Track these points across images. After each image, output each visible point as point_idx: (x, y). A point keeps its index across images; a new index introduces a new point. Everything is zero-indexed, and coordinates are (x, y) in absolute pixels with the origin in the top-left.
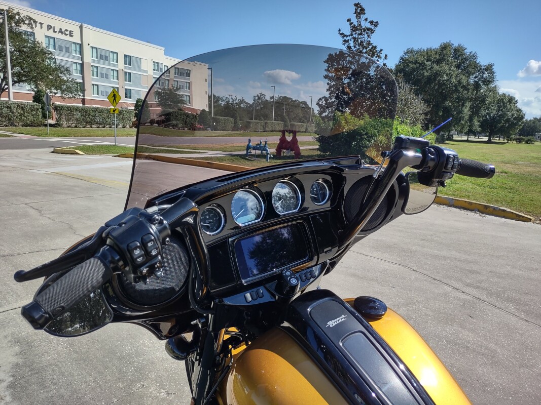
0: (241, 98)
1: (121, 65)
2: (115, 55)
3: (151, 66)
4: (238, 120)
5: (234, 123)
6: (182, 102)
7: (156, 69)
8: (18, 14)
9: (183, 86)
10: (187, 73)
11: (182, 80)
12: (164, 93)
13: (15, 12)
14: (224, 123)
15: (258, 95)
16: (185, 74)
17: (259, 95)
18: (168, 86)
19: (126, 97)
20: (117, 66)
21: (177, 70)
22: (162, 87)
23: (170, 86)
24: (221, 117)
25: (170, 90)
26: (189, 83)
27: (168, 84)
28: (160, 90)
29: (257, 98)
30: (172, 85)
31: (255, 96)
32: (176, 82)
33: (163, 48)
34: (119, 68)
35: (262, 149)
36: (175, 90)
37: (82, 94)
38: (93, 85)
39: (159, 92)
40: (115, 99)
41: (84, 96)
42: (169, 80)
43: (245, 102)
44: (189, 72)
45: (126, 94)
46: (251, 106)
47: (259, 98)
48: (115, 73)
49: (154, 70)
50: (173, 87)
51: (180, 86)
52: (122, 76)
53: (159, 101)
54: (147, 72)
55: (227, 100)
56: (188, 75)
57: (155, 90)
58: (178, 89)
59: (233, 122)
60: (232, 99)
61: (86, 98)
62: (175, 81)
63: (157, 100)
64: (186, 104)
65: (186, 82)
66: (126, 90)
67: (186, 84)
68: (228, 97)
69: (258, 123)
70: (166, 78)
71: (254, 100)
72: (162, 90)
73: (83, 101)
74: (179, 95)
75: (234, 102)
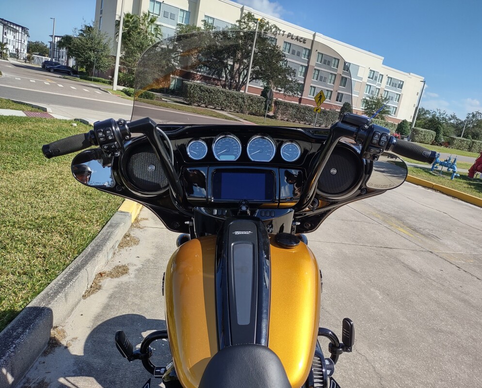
0: (452, 115)
1: (340, 71)
2: (337, 61)
3: (367, 74)
4: (441, 135)
5: (435, 137)
6: (387, 112)
7: (371, 77)
8: (268, 23)
9: (392, 98)
10: (399, 84)
11: (393, 91)
12: (371, 102)
13: (266, 21)
14: (424, 135)
15: (473, 113)
16: (397, 86)
17: (475, 113)
18: (378, 96)
19: (337, 100)
20: (336, 71)
21: (390, 79)
22: (371, 96)
23: (379, 95)
24: (421, 129)
25: (378, 100)
26: (400, 95)
27: (378, 93)
28: (368, 99)
29: (471, 116)
30: (381, 95)
31: (470, 114)
32: (386, 93)
33: (383, 58)
34: (338, 72)
35: (449, 166)
36: (383, 101)
37: (300, 94)
38: (311, 86)
39: (367, 100)
40: (320, 100)
41: (302, 96)
42: (379, 89)
43: (456, 118)
44: (402, 83)
45: (338, 97)
46: (462, 123)
47: (474, 116)
48: (333, 76)
49: (369, 78)
50: (381, 96)
51: (389, 97)
52: (338, 81)
53: (365, 109)
54: (361, 79)
55: (434, 113)
56: (401, 86)
57: (364, 98)
58: (386, 99)
59: (435, 135)
60: (440, 113)
61: (303, 97)
62: (385, 91)
63: (363, 108)
64: (390, 114)
65: (397, 94)
66: (339, 93)
67: (396, 95)
68: (436, 111)
69: (464, 141)
70: (377, 87)
71: (468, 118)
72: (370, 98)
73: (300, 100)
74: (386, 106)
75: (442, 117)
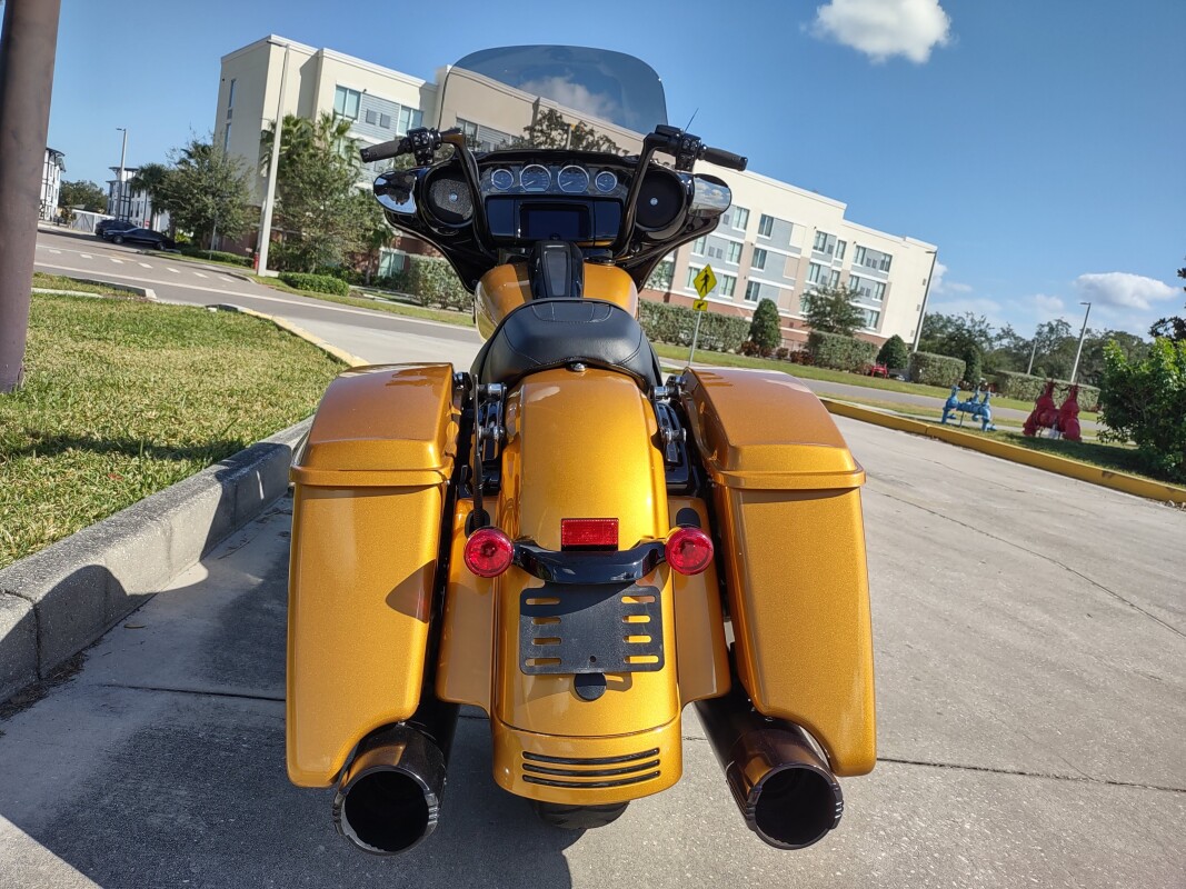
0: (1005, 327)
1: (752, 235)
2: (744, 214)
3: (812, 240)
4: (978, 369)
5: (966, 373)
6: (860, 323)
7: (820, 246)
8: (591, 132)
9: (868, 291)
10: (883, 262)
11: (869, 277)
12: (821, 299)
13: (587, 129)
14: (940, 368)
15: (1049, 323)
16: (878, 265)
17: (1054, 323)
18: (836, 286)
19: (747, 297)
20: (742, 235)
21: (861, 251)
22: (820, 287)
23: (840, 285)
24: (932, 355)
25: (837, 295)
26: (885, 285)
27: (837, 282)
28: (814, 293)
29: (1046, 329)
30: (843, 283)
31: (1043, 326)
32: (855, 280)
33: (844, 206)
34: (747, 239)
35: (976, 409)
36: (847, 297)
37: (666, 284)
38: (691, 268)
39: (812, 297)
40: (705, 284)
41: (670, 288)
42: (839, 273)
43: (1013, 335)
44: (887, 259)
45: (748, 292)
46: (1027, 345)
47: (1052, 330)
48: (737, 248)
49: (815, 248)
50: (844, 288)
51: (862, 289)
52: (748, 255)
53: (809, 316)
54: (798, 251)
55: (959, 322)
56: (886, 265)
57: (805, 291)
58: (854, 294)
59: (963, 369)
60: (972, 320)
61: (673, 291)
62: (852, 276)
63: (805, 313)
64: (864, 326)
65: (879, 283)
66: (750, 283)
67: (876, 286)
68: (964, 316)
69: (1028, 380)
70: (834, 268)
71: (1039, 334)
72: (819, 291)
73: (667, 297)
74: (854, 308)
75: (977, 328)
